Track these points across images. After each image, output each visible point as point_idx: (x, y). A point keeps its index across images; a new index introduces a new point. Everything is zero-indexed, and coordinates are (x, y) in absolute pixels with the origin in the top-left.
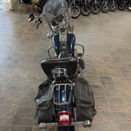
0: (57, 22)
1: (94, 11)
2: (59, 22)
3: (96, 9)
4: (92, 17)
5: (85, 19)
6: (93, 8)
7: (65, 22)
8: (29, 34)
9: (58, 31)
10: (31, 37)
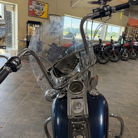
0: (65, 69)
1: (112, 59)
2: (68, 69)
3: (114, 57)
4: (111, 65)
5: (103, 67)
6: (111, 56)
7: (81, 70)
8: (29, 86)
9: (67, 86)
10: (30, 90)
